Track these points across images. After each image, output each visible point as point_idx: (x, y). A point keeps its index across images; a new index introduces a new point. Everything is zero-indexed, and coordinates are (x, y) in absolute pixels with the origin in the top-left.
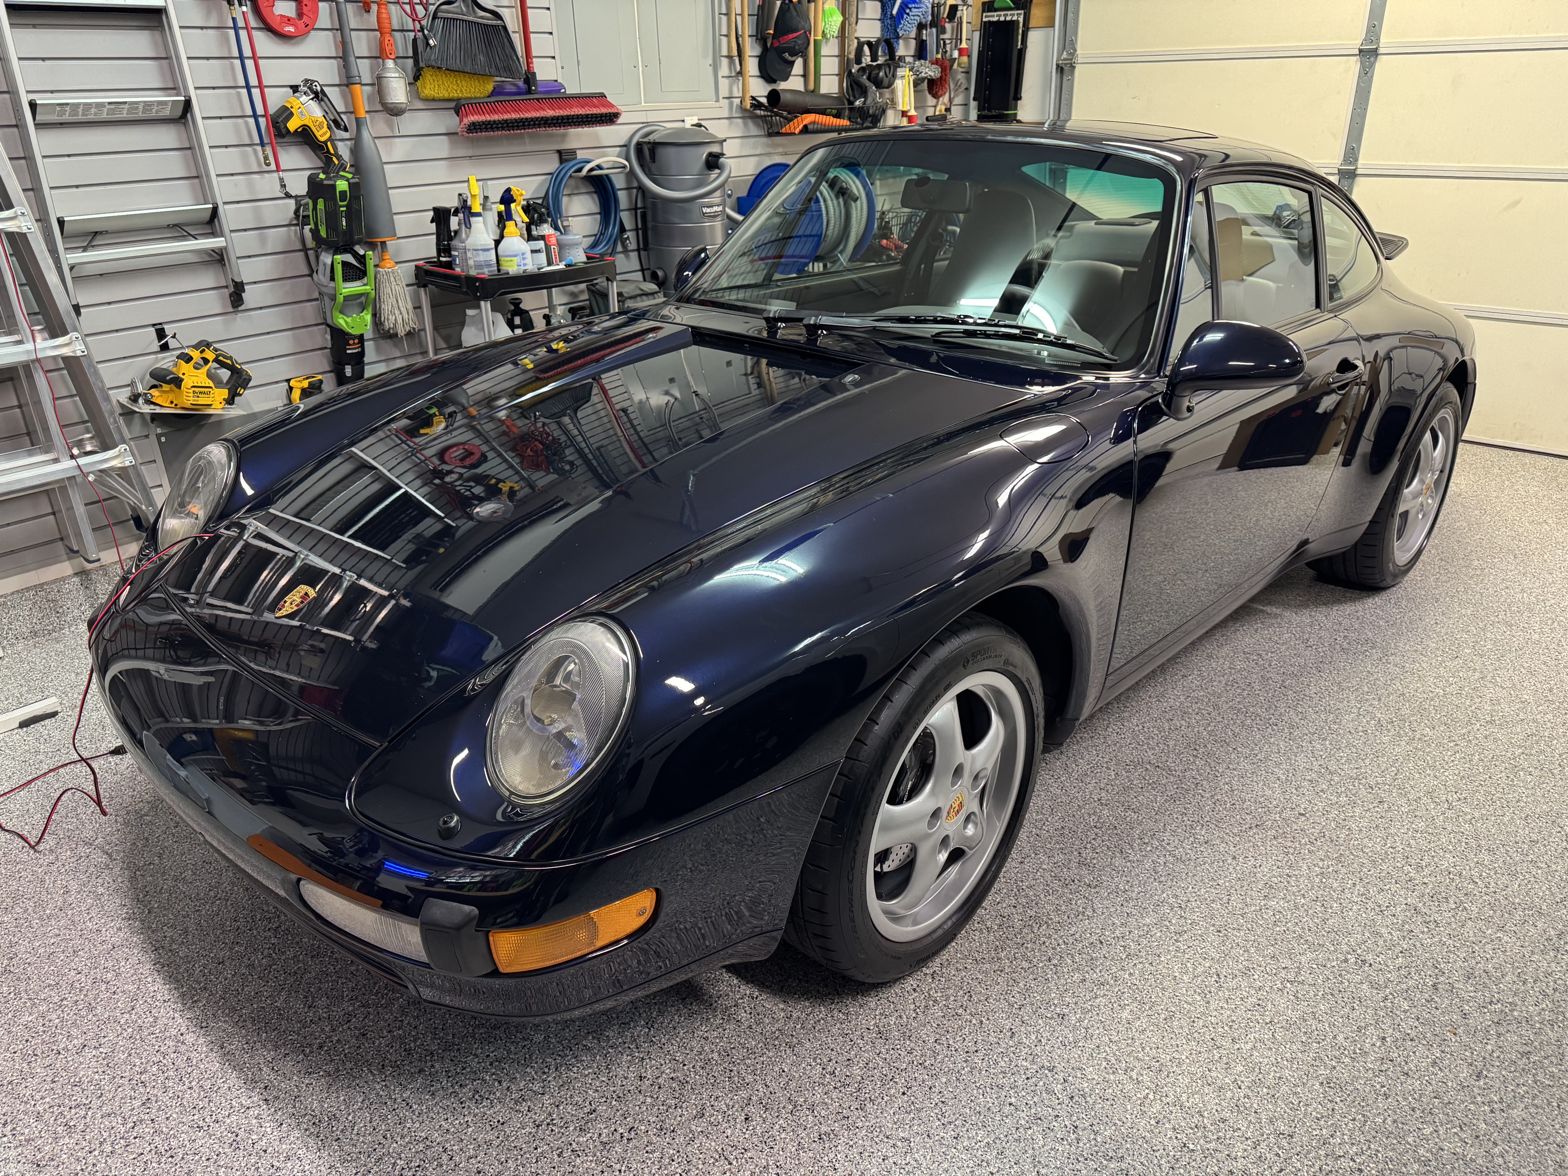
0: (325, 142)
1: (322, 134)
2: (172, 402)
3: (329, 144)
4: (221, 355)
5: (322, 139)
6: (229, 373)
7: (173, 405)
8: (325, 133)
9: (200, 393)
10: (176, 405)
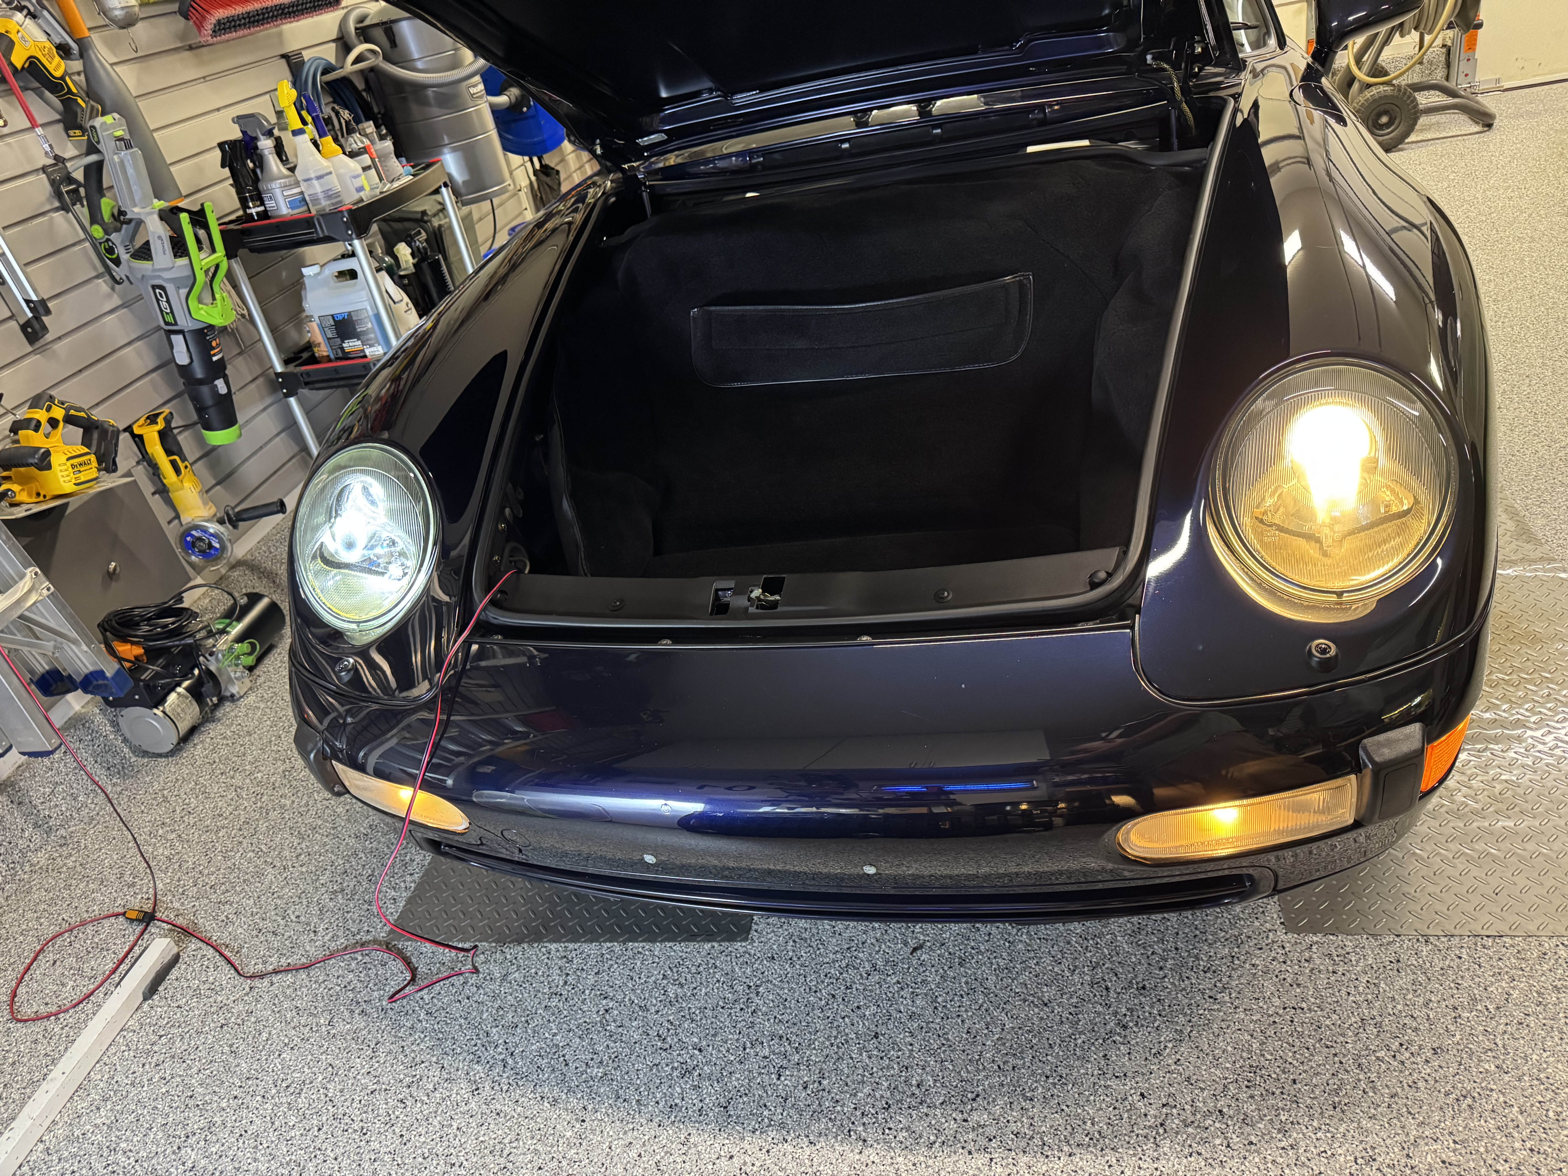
0: (62, 78)
1: (56, 66)
2: (38, 494)
3: (67, 79)
4: (71, 408)
5: (58, 74)
6: (81, 430)
7: (41, 498)
8: (59, 65)
9: (80, 465)
10: (45, 496)
